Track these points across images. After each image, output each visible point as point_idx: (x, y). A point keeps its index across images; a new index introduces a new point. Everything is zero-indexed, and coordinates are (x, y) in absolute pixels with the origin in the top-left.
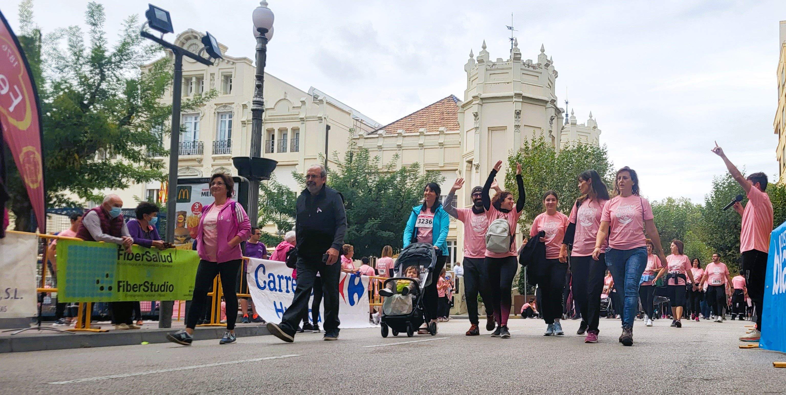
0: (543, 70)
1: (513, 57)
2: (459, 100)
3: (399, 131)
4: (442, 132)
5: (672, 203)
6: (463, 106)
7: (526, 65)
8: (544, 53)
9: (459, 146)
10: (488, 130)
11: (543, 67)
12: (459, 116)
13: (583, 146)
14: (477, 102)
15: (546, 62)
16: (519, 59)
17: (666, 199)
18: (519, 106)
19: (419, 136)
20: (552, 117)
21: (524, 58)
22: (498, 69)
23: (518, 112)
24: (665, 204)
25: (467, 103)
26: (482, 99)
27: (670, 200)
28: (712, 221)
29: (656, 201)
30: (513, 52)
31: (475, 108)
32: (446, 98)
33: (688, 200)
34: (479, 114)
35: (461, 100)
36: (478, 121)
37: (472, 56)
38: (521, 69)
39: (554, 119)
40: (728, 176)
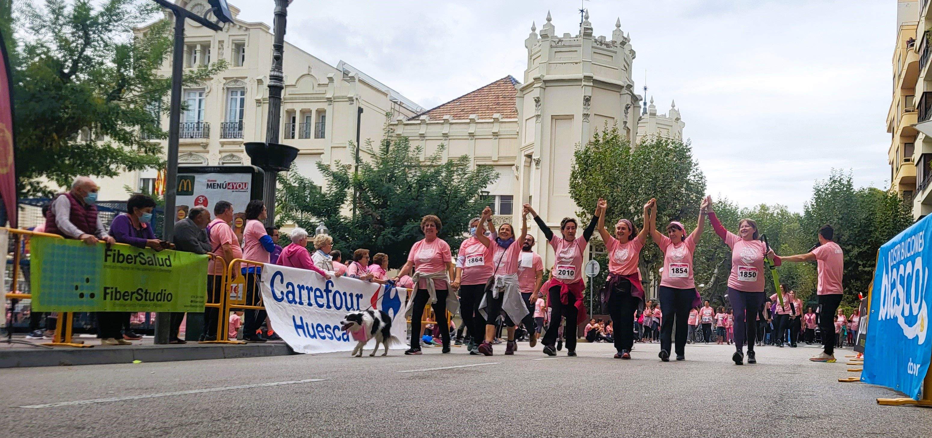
0: (619, 50)
1: (582, 32)
2: (517, 82)
3: (445, 117)
4: (496, 120)
5: (766, 210)
6: (523, 89)
7: (598, 43)
8: (620, 28)
9: (516, 136)
10: (552, 119)
11: (619, 46)
12: (517, 101)
13: (663, 141)
14: (539, 85)
15: (622, 40)
16: (590, 35)
17: (759, 206)
18: (588, 92)
19: (469, 123)
20: (628, 105)
21: (596, 34)
22: (564, 46)
23: (587, 99)
24: (757, 212)
25: (527, 86)
26: (545, 81)
27: (763, 207)
28: (811, 233)
29: (747, 208)
30: (583, 26)
31: (536, 92)
32: (502, 79)
33: (784, 208)
34: (541, 99)
35: (520, 81)
36: (540, 107)
37: (534, 29)
38: (593, 47)
39: (629, 107)
40: (832, 181)
